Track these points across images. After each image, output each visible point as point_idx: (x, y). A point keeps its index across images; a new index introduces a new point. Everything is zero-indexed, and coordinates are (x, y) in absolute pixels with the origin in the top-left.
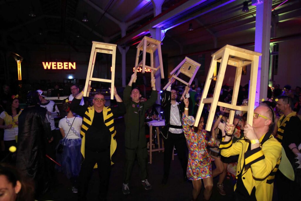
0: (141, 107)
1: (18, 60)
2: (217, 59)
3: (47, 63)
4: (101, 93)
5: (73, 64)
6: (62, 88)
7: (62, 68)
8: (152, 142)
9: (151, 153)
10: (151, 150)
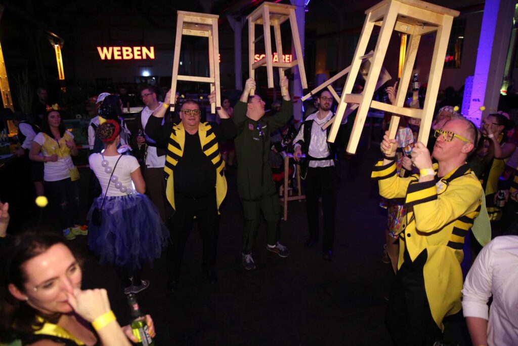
0: (265, 127)
1: (56, 44)
2: (374, 20)
3: (105, 49)
4: (192, 100)
5: (149, 50)
6: (133, 93)
7: (131, 57)
8: (289, 184)
9: (286, 203)
10: (286, 199)
